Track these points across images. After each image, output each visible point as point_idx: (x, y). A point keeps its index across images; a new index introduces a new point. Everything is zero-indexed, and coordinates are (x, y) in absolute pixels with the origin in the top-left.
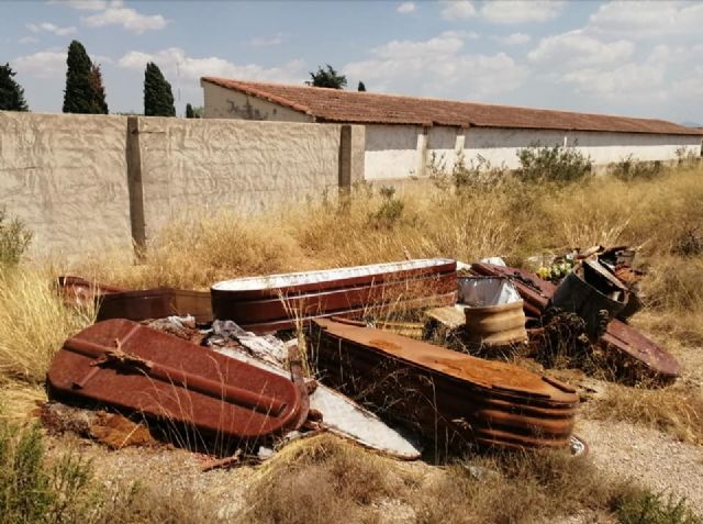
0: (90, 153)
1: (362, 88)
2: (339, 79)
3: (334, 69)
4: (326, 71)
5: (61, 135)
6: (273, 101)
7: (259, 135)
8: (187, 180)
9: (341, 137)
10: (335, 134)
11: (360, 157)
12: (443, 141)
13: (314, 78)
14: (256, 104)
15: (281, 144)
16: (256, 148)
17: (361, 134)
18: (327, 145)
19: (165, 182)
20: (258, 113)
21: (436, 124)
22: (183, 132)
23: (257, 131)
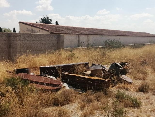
1: (57, 23)
6: (40, 28)
7: (38, 37)
8: (21, 48)
9: (58, 37)
10: (56, 37)
11: (63, 42)
12: (83, 39)
13: (42, 19)
14: (34, 29)
15: (43, 39)
16: (37, 40)
17: (63, 37)
18: (54, 39)
19: (16, 48)
20: (35, 31)
21: (82, 34)
22: (20, 36)
23: (37, 36)
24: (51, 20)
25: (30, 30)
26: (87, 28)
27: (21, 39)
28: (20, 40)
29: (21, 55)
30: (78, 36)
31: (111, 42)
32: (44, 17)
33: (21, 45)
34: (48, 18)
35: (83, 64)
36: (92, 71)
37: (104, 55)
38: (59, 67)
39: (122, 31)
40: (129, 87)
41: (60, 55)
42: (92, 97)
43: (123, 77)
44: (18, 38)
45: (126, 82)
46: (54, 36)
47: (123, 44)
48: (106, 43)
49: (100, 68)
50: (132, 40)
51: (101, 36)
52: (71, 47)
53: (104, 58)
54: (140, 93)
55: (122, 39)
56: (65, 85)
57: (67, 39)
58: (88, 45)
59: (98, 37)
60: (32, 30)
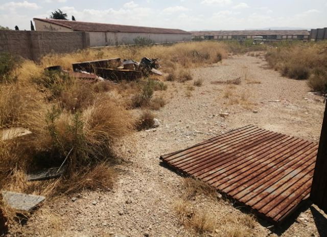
0: (19, 41)
1: (73, 18)
2: (64, 14)
3: (61, 11)
4: (58, 12)
5: (11, 36)
6: (60, 25)
7: (61, 35)
8: (43, 48)
9: (83, 35)
10: (81, 34)
11: (89, 40)
12: (111, 36)
13: (53, 14)
14: (54, 26)
15: (66, 38)
16: (60, 39)
17: (88, 34)
18: (79, 37)
19: (39, 48)
20: (55, 29)
21: (108, 31)
22: (41, 34)
23: (59, 34)
24: (65, 15)
25: (48, 27)
26: (113, 25)
27: (42, 37)
28: (41, 39)
29: (45, 56)
30: (104, 33)
31: (141, 39)
32: (57, 12)
33: (43, 45)
34: (61, 12)
35: (115, 60)
36: (124, 65)
37: (134, 53)
38: (92, 63)
39: (153, 28)
40: (158, 78)
41: (88, 54)
42: (127, 85)
43: (153, 70)
44: (39, 37)
45: (156, 74)
46: (78, 34)
47: (154, 42)
48: (136, 41)
49: (132, 62)
50: (163, 37)
51: (130, 34)
52: (98, 46)
53: (135, 56)
54: (168, 82)
55: (153, 37)
56: (101, 78)
57: (93, 37)
58: (117, 44)
59: (127, 35)
60: (51, 28)
